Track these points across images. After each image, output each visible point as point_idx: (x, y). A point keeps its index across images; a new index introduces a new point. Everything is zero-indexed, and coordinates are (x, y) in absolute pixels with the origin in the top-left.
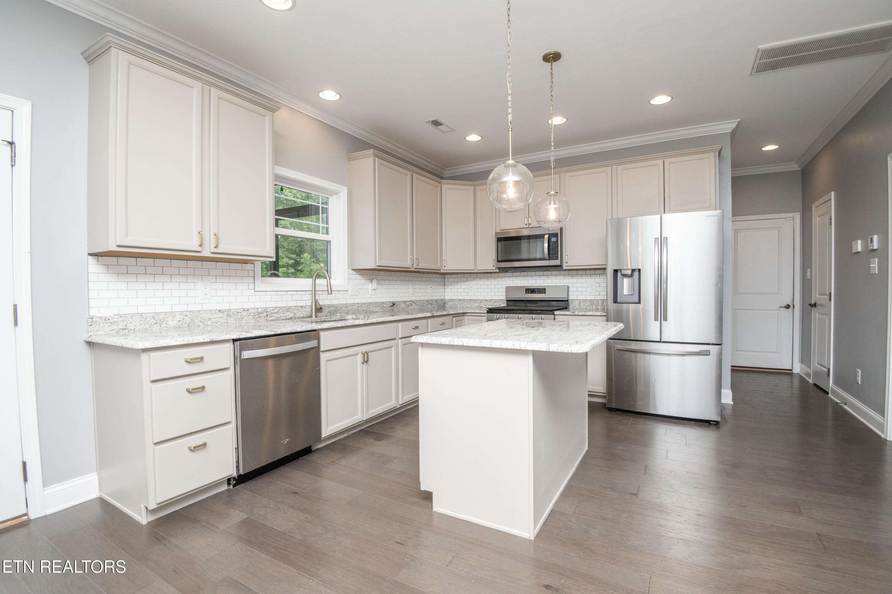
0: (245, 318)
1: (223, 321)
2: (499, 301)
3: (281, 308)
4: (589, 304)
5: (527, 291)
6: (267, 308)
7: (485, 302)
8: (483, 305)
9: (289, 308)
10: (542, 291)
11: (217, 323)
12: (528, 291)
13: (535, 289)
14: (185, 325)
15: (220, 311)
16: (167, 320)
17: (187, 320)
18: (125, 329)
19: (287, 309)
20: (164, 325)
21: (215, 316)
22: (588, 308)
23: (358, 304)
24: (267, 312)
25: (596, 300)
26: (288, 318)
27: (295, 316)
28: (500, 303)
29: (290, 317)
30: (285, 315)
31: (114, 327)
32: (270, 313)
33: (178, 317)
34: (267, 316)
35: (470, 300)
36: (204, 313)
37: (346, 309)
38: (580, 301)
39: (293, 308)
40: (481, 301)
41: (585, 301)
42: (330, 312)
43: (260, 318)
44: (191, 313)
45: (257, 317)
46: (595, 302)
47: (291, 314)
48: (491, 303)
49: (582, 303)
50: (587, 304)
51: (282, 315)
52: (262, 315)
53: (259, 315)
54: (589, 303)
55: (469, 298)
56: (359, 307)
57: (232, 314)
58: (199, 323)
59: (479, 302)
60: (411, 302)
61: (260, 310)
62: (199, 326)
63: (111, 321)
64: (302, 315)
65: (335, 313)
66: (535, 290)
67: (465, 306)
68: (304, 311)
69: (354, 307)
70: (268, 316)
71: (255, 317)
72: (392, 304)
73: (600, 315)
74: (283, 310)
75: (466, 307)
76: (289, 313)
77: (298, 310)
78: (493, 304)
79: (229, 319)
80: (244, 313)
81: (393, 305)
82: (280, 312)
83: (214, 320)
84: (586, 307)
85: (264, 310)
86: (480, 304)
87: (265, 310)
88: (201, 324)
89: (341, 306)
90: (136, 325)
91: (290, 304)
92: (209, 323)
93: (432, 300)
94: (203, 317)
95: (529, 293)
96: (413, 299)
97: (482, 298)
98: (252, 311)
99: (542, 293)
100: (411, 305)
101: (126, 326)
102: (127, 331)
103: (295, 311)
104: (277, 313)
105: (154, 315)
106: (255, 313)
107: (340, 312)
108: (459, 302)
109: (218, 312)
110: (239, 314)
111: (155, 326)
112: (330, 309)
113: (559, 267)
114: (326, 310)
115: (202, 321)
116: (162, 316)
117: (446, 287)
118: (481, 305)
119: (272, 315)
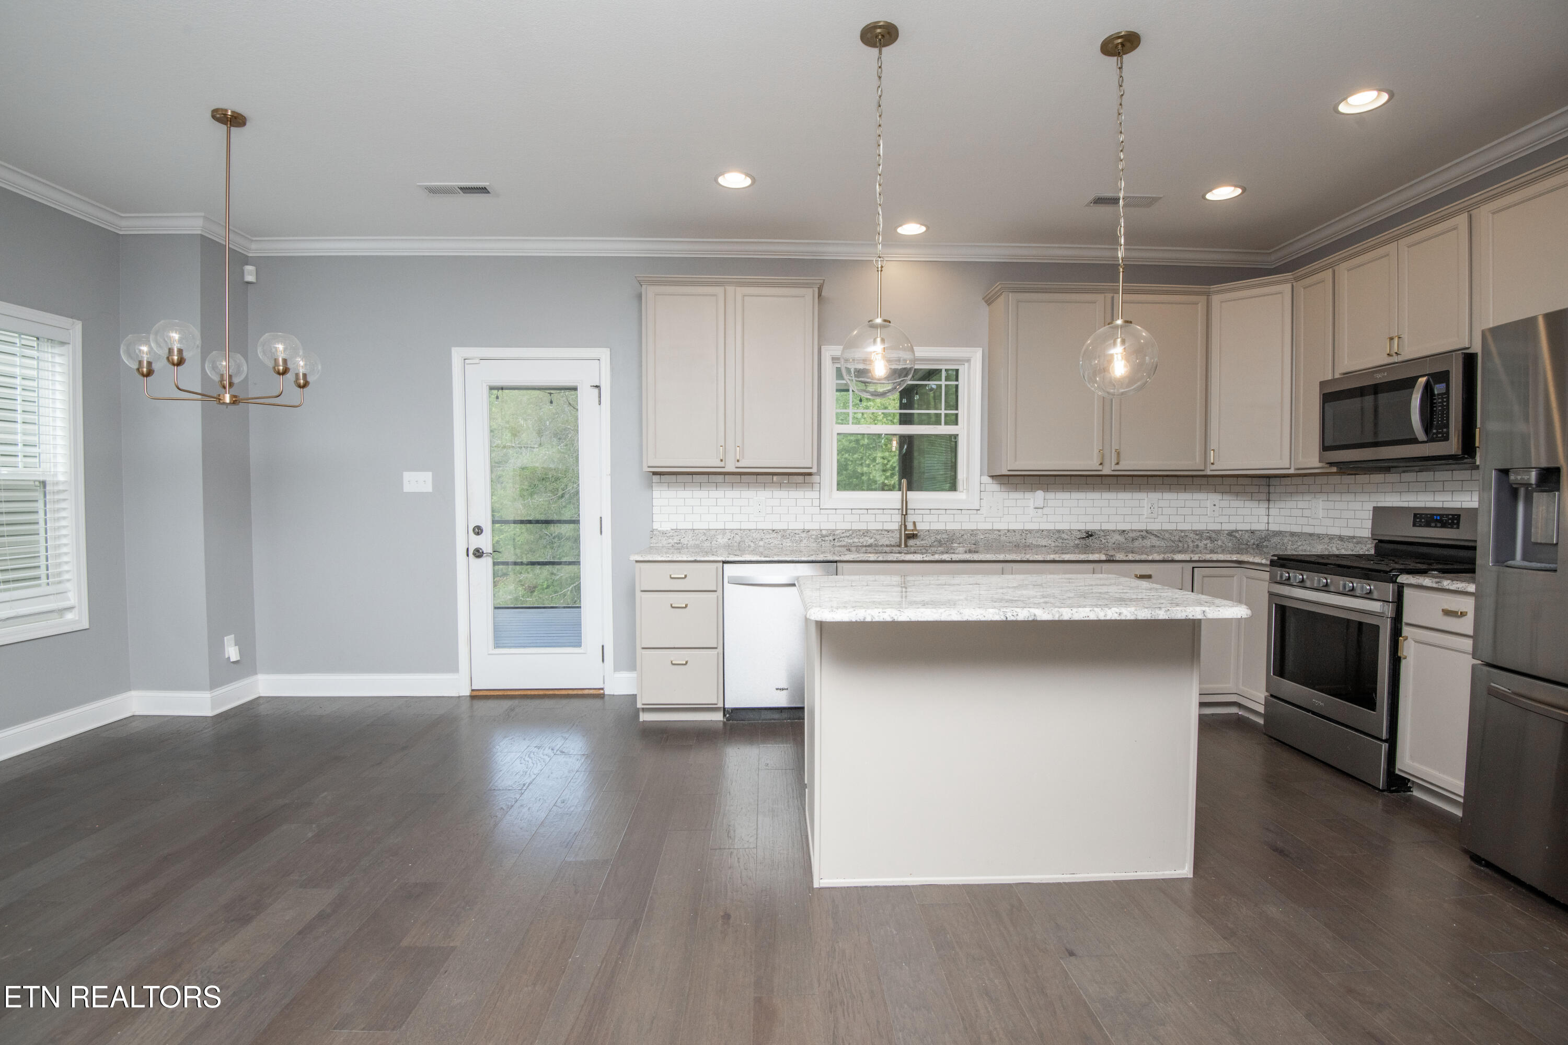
0: (805, 541)
1: (777, 542)
2: (1367, 542)
3: (854, 531)
5: (1418, 523)
6: (833, 530)
7: (1338, 542)
9: (868, 531)
11: (770, 544)
14: (735, 544)
15: (773, 531)
16: (718, 537)
17: (738, 538)
18: (679, 543)
19: (864, 533)
20: (714, 542)
21: (768, 537)
23: (999, 531)
24: (834, 535)
26: (865, 545)
27: (876, 542)
29: (869, 543)
30: (861, 540)
31: (670, 541)
32: (839, 537)
33: (728, 535)
34: (834, 540)
35: (1311, 535)
36: (756, 532)
37: (972, 538)
39: (874, 531)
40: (1331, 538)
42: (940, 541)
43: (823, 542)
44: (742, 532)
45: (820, 540)
47: (869, 540)
48: (1351, 545)
51: (856, 540)
52: (827, 538)
53: (823, 539)
55: (1308, 530)
56: (1000, 536)
57: (788, 535)
58: (750, 543)
59: (1326, 540)
60: (1144, 534)
61: (824, 532)
62: (749, 546)
63: (667, 535)
64: (888, 543)
65: (947, 544)
68: (892, 537)
69: (990, 536)
70: (836, 541)
71: (818, 541)
72: (1085, 534)
74: (857, 533)
76: (867, 538)
77: (882, 536)
78: (1355, 547)
79: (784, 540)
80: (804, 535)
81: (1087, 537)
82: (853, 536)
83: (767, 541)
85: (829, 532)
86: (1328, 546)
87: (832, 533)
88: (752, 545)
89: (963, 533)
90: (689, 539)
91: (872, 526)
92: (761, 543)
93: (1218, 532)
94: (754, 536)
95: (1420, 526)
96: (1151, 527)
97: (1335, 531)
98: (814, 533)
99: (1452, 528)
100: (1143, 538)
101: (680, 540)
102: (680, 545)
103: (878, 537)
104: (848, 537)
105: (705, 532)
106: (817, 536)
107: (958, 542)
108: (1291, 538)
109: (771, 532)
110: (797, 536)
111: (706, 543)
112: (939, 537)
114: (932, 538)
115: (754, 541)
116: (713, 533)
117: (1272, 505)
118: (1331, 547)
119: (841, 539)
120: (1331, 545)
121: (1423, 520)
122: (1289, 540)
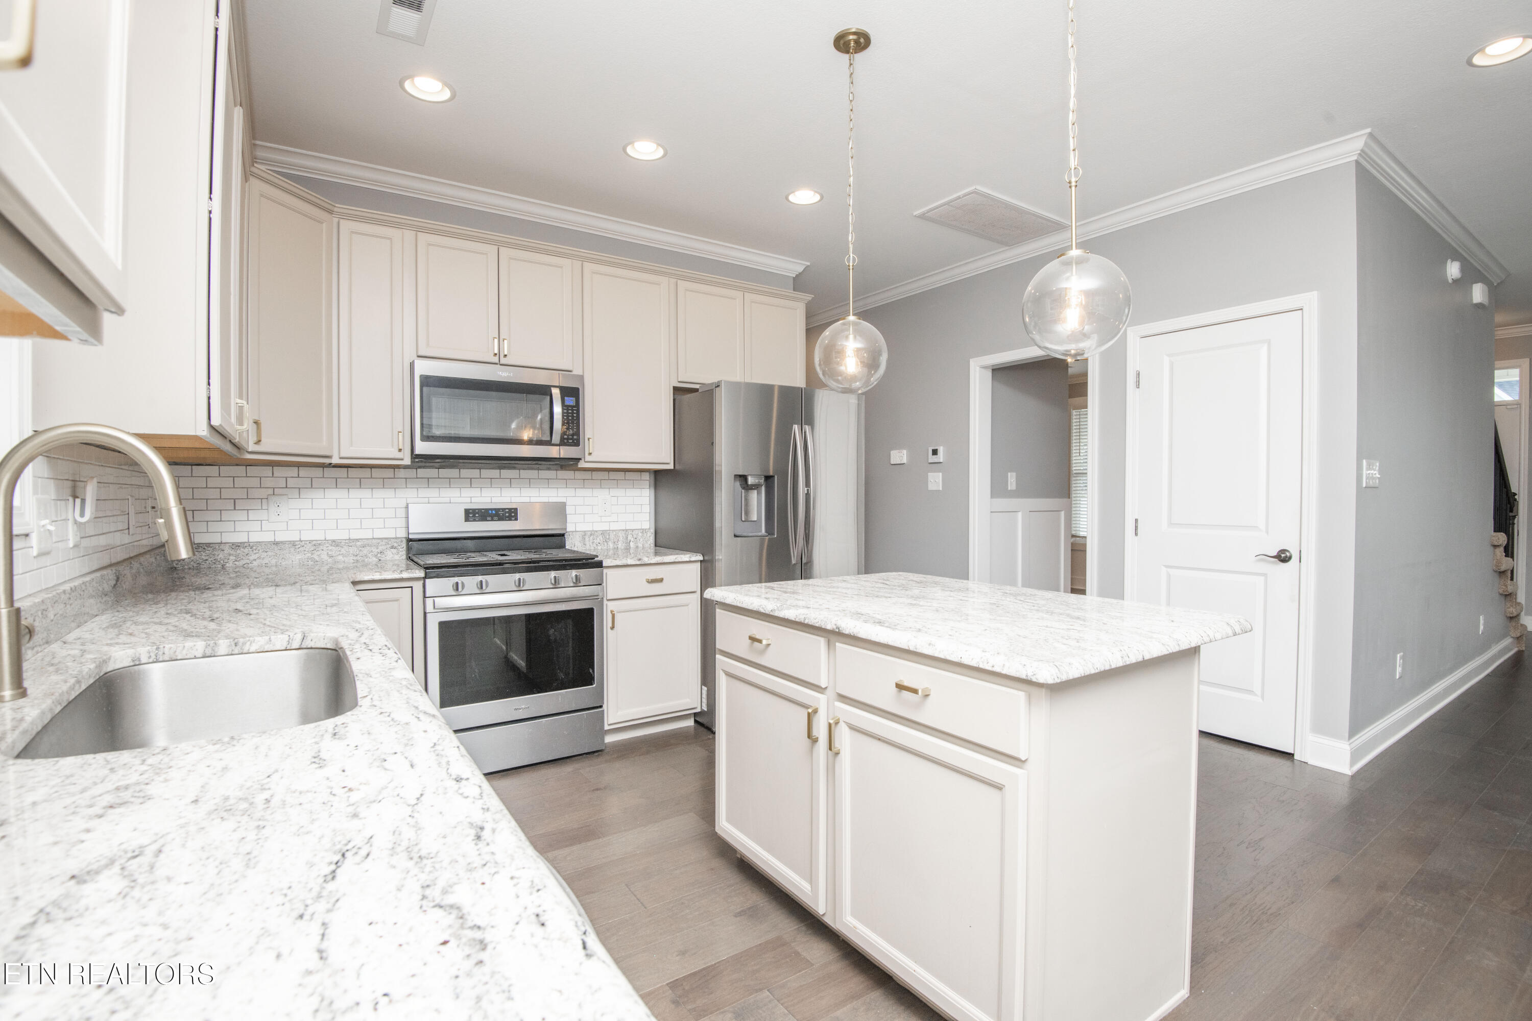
2: (379, 543)
4: (601, 539)
5: (471, 515)
7: (330, 548)
8: (324, 557)
10: (511, 514)
12: (474, 516)
13: (492, 509)
22: (599, 548)
25: (615, 530)
28: (381, 548)
35: (276, 543)
38: (583, 534)
40: (317, 545)
41: (593, 533)
46: (612, 536)
49: (587, 539)
50: (598, 539)
54: (601, 537)
59: (309, 547)
66: (490, 512)
67: (255, 563)
73: (688, 560)
75: (260, 566)
84: (595, 545)
86: (312, 554)
95: (474, 520)
97: (318, 536)
99: (510, 520)
108: (232, 552)
113: (569, 464)
118: (319, 556)
120: (318, 553)
121: (477, 515)
122: (230, 555)
